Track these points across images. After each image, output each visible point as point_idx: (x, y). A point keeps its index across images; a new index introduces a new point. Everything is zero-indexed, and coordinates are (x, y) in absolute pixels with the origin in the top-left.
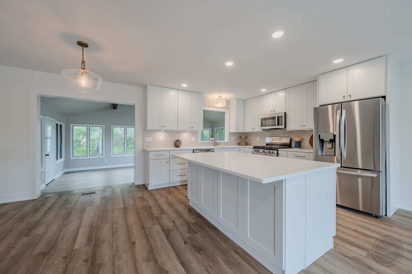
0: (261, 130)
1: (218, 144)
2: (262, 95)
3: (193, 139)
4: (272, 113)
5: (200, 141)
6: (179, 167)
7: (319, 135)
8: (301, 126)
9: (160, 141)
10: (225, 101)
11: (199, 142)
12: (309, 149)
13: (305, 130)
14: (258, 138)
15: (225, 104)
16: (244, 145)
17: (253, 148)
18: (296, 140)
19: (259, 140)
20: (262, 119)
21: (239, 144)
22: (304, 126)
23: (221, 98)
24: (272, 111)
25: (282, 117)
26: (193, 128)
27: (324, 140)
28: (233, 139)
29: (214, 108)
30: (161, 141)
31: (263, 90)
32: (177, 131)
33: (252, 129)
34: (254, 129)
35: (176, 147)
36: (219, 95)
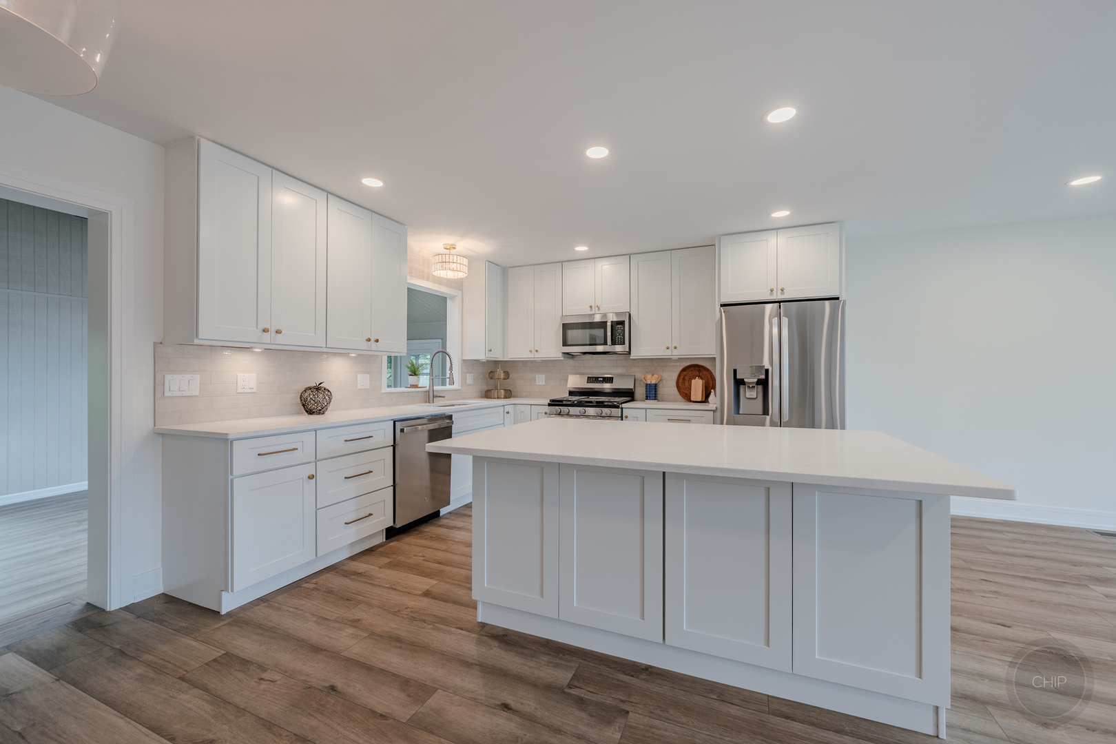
0: (559, 356)
1: (437, 397)
2: (562, 262)
3: (363, 381)
4: (591, 310)
5: (385, 390)
6: (352, 487)
7: (735, 371)
8: (668, 348)
9: (239, 390)
10: (465, 261)
11: (383, 391)
12: (675, 401)
13: (671, 359)
14: (540, 376)
15: (466, 270)
16: (502, 397)
17: (549, 405)
18: (649, 382)
19: (544, 383)
20: (566, 327)
21: (487, 395)
22: (675, 348)
23: (452, 251)
24: (591, 307)
25: (622, 323)
26: (377, 341)
27: (745, 380)
28: (470, 379)
29: (428, 279)
30: (242, 391)
31: (581, 249)
32: (325, 350)
33: (531, 351)
34: (537, 351)
35: (310, 412)
36: (450, 240)
